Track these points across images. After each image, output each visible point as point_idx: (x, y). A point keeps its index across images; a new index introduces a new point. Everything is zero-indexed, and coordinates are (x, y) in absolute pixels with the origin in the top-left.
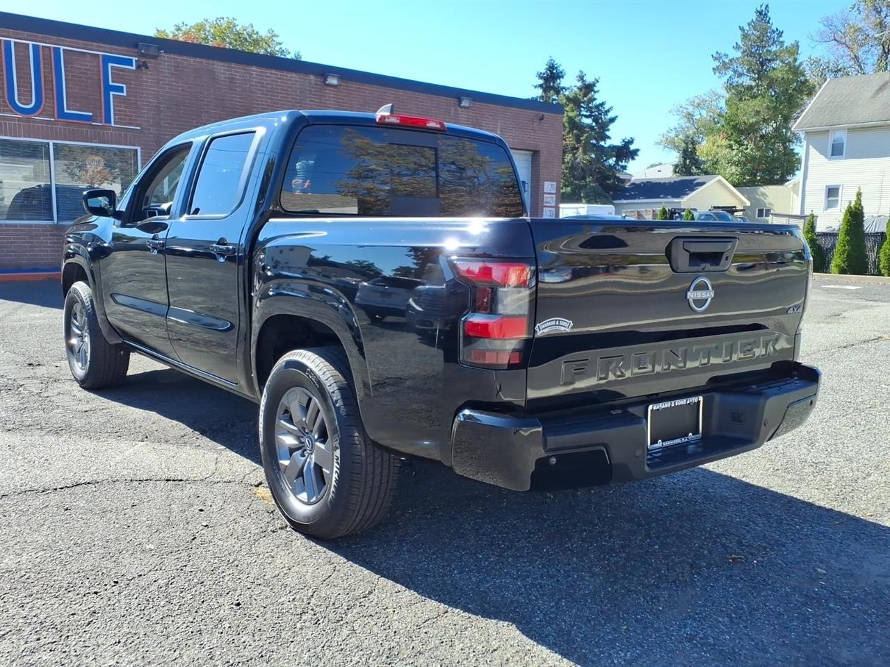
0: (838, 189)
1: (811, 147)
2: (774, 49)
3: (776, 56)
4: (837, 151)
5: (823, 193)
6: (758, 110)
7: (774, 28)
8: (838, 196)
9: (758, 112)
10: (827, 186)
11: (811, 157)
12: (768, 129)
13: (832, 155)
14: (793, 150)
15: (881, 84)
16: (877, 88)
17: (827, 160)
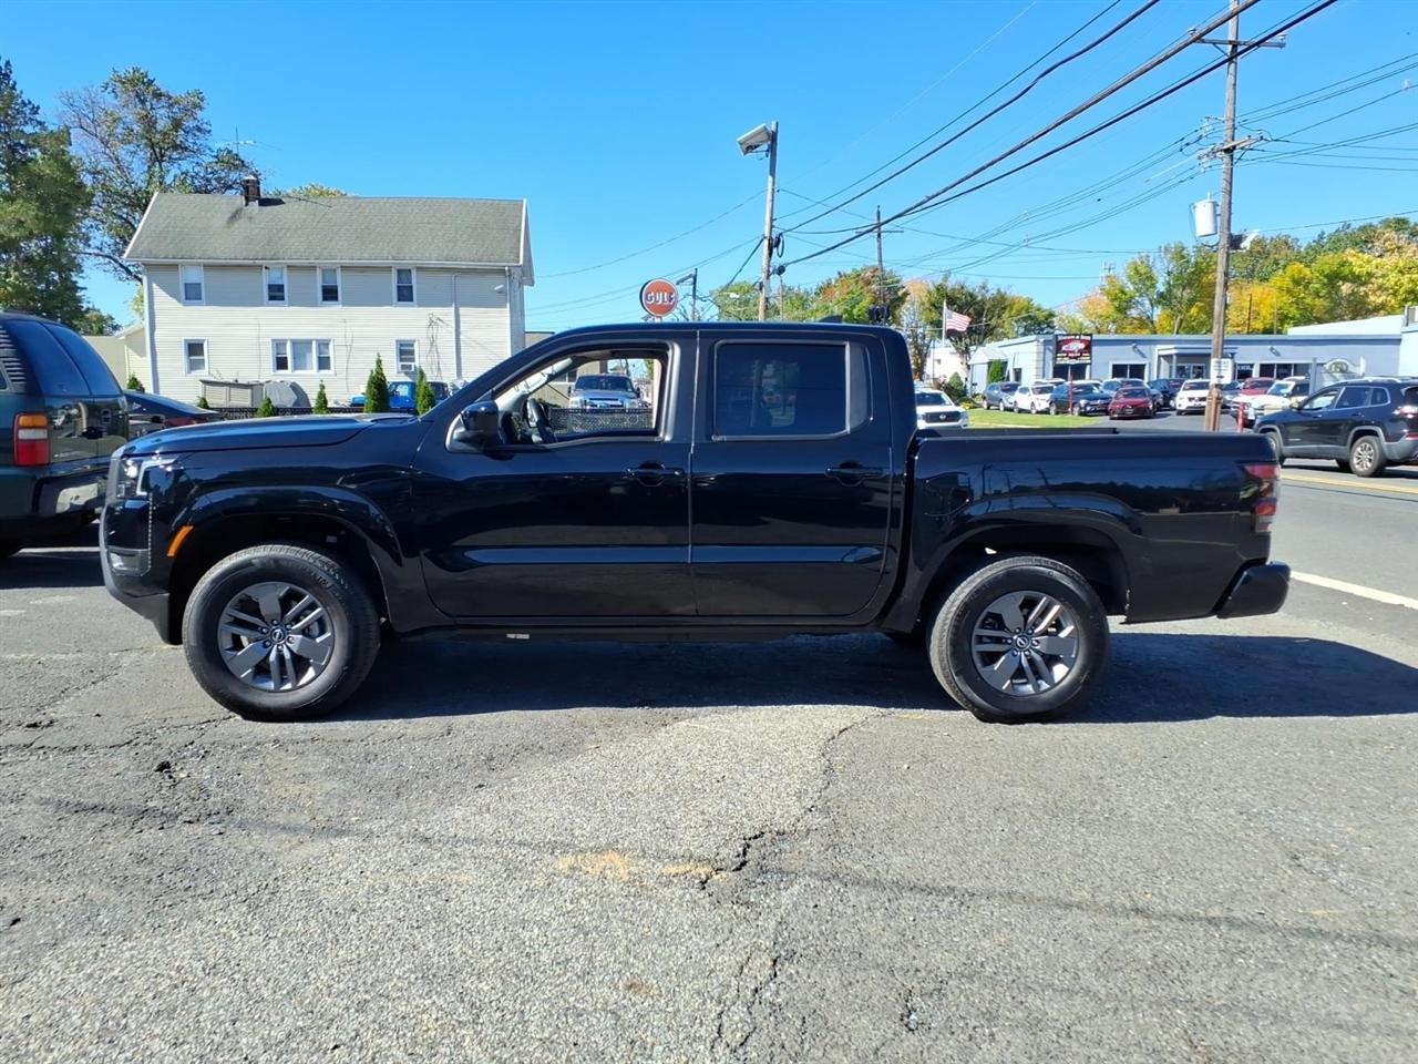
0: (202, 345)
1: (154, 285)
2: (28, 129)
3: (35, 141)
4: (192, 294)
5: (182, 351)
6: (23, 219)
7: (25, 98)
8: (202, 354)
9: (21, 223)
10: (186, 340)
11: (156, 300)
12: (33, 247)
13: (187, 298)
14: (76, 282)
15: (234, 210)
16: (230, 215)
17: (181, 306)
